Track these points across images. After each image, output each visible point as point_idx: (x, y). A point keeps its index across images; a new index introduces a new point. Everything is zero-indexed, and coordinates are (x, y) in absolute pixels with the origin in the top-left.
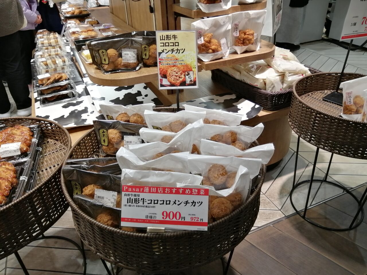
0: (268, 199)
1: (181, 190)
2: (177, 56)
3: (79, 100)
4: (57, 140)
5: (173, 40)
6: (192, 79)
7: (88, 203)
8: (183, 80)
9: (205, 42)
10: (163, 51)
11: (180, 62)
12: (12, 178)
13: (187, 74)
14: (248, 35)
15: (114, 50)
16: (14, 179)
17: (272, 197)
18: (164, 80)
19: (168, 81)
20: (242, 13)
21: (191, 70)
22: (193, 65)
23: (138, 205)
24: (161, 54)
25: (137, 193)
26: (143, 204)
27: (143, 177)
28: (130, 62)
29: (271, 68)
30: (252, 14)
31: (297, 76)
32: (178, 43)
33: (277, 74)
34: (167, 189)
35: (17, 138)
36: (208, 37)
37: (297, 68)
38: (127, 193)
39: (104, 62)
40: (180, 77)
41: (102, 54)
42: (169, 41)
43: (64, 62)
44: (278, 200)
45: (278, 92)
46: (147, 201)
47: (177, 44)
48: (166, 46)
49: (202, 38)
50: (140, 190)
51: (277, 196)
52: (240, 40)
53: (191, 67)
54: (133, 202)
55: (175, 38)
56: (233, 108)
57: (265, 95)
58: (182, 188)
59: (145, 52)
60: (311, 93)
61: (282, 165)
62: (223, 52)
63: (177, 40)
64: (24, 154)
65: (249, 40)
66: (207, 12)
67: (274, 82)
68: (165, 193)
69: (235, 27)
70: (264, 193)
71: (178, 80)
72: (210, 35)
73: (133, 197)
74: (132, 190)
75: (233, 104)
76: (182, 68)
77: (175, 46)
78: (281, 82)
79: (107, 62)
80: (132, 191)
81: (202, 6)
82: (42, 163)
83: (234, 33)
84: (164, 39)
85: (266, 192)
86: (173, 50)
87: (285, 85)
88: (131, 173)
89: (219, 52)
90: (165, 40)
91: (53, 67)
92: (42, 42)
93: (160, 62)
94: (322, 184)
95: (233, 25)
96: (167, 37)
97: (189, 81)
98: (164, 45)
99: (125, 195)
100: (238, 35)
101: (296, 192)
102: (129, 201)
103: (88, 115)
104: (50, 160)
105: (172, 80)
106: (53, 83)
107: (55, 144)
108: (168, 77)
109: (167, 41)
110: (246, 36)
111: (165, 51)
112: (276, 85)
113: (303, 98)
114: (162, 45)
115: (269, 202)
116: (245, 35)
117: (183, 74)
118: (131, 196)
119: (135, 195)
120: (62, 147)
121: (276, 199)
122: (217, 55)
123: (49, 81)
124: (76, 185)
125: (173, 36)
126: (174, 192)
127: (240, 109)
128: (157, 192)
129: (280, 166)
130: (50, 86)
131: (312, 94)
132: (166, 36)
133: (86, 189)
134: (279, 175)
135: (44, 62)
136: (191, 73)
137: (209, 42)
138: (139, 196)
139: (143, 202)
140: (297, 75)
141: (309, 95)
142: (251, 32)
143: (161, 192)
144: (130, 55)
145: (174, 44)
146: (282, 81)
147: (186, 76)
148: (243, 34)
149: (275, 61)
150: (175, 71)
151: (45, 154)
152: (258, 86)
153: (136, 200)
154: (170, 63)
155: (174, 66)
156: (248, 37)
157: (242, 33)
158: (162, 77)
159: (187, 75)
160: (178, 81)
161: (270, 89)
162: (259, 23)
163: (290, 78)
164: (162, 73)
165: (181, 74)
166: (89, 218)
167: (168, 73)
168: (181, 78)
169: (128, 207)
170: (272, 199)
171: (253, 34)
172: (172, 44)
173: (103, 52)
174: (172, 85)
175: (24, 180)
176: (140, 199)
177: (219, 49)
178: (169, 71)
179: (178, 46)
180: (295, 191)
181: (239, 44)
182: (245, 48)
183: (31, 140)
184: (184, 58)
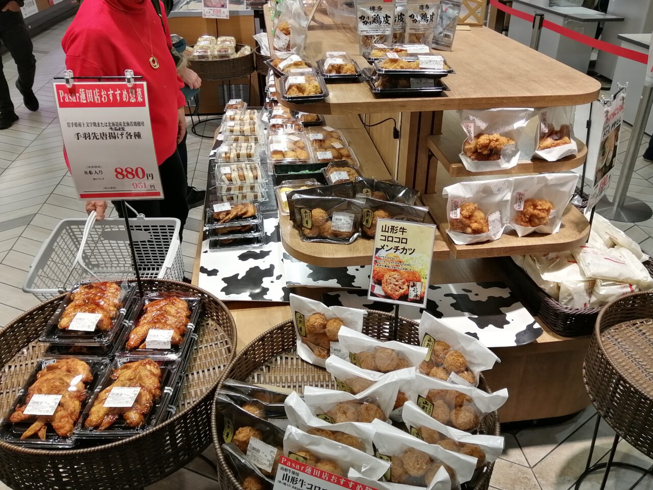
0: (535, 480)
1: (352, 483)
2: (402, 257)
3: (266, 248)
4: (220, 325)
5: (399, 235)
6: (419, 293)
7: (237, 461)
8: (404, 292)
9: (462, 217)
10: (383, 247)
11: (404, 267)
12: (155, 389)
13: (412, 284)
14: (540, 210)
15: (322, 211)
16: (157, 390)
17: (543, 478)
18: (377, 286)
19: (383, 290)
20: (533, 178)
21: (420, 281)
22: (423, 274)
23: (295, 486)
24: (380, 251)
25: (296, 471)
26: (301, 487)
27: (312, 443)
28: (342, 230)
29: (575, 264)
30: (552, 180)
31: (620, 288)
32: (407, 239)
33: (581, 279)
34: (333, 477)
35: (171, 320)
36: (467, 210)
37: (620, 275)
38: (285, 467)
39: (305, 225)
40: (400, 288)
41: (304, 214)
42: (394, 235)
43: (256, 178)
44: (553, 486)
45: (578, 309)
46: (306, 484)
47: (404, 241)
48: (388, 241)
49: (458, 210)
50: (300, 468)
51: (552, 477)
52: (525, 216)
53: (419, 276)
54: (290, 480)
55: (403, 232)
56: (497, 317)
57: (555, 310)
58: (353, 482)
59: (367, 218)
60: (641, 320)
61: (582, 420)
62: (491, 233)
63: (405, 235)
64: (175, 347)
65: (541, 219)
66: (473, 170)
67: (573, 293)
68: (331, 481)
69: (518, 198)
70: (532, 466)
71: (397, 291)
72: (472, 207)
73: (291, 475)
74: (291, 464)
75: (500, 309)
76: (406, 275)
77: (402, 243)
78: (587, 292)
79: (309, 226)
80: (291, 466)
81: (467, 161)
82: (195, 360)
83: (515, 206)
84: (387, 230)
85: (536, 464)
86: (397, 249)
87: (593, 299)
88: (297, 434)
89: (484, 234)
90: (388, 232)
91: (239, 183)
92: (232, 128)
93: (376, 261)
94: (646, 477)
95: (515, 194)
96: (391, 229)
97: (414, 295)
98: (386, 239)
99: (282, 468)
100: (522, 209)
101: (590, 480)
102: (285, 477)
103: (272, 282)
104: (206, 357)
105: (389, 290)
106: (232, 220)
107: (216, 330)
108: (383, 285)
109: (391, 234)
110: (536, 212)
111: (385, 247)
112: (575, 297)
113: (622, 329)
114: (384, 238)
115: (535, 485)
116: (534, 210)
117: (406, 284)
118: (288, 472)
119: (293, 473)
120: (224, 338)
121: (550, 483)
122: (478, 237)
123: (227, 217)
124: (229, 423)
125: (401, 228)
126: (342, 483)
127: (508, 323)
128: (320, 477)
129: (576, 421)
130: (228, 225)
131: (642, 322)
132: (390, 227)
133: (239, 432)
134: (570, 438)
135: (227, 176)
136: (418, 284)
137: (470, 217)
138: (298, 475)
139: (302, 484)
140: (619, 286)
141: (634, 324)
142: (546, 206)
143: (326, 478)
144: (343, 221)
145: (401, 240)
146: (590, 291)
147: (410, 288)
148: (532, 207)
149: (584, 255)
150: (395, 278)
151: (201, 346)
152: (547, 291)
153: (293, 479)
154: (390, 265)
155: (395, 270)
156: (538, 214)
157: (530, 205)
158: (375, 283)
159: (412, 287)
160: (397, 293)
161: (565, 301)
162: (563, 192)
163: (604, 289)
164: (376, 277)
165: (404, 283)
166: (235, 481)
167: (385, 279)
168: (403, 289)
169: (282, 485)
170: (543, 482)
171: (548, 211)
172: (398, 240)
173: (306, 212)
174: (387, 296)
175: (169, 394)
176: (298, 480)
177: (485, 228)
178: (386, 276)
179: (406, 243)
180: (589, 476)
181: (522, 223)
182: (531, 229)
183: (186, 326)
184: (411, 262)
